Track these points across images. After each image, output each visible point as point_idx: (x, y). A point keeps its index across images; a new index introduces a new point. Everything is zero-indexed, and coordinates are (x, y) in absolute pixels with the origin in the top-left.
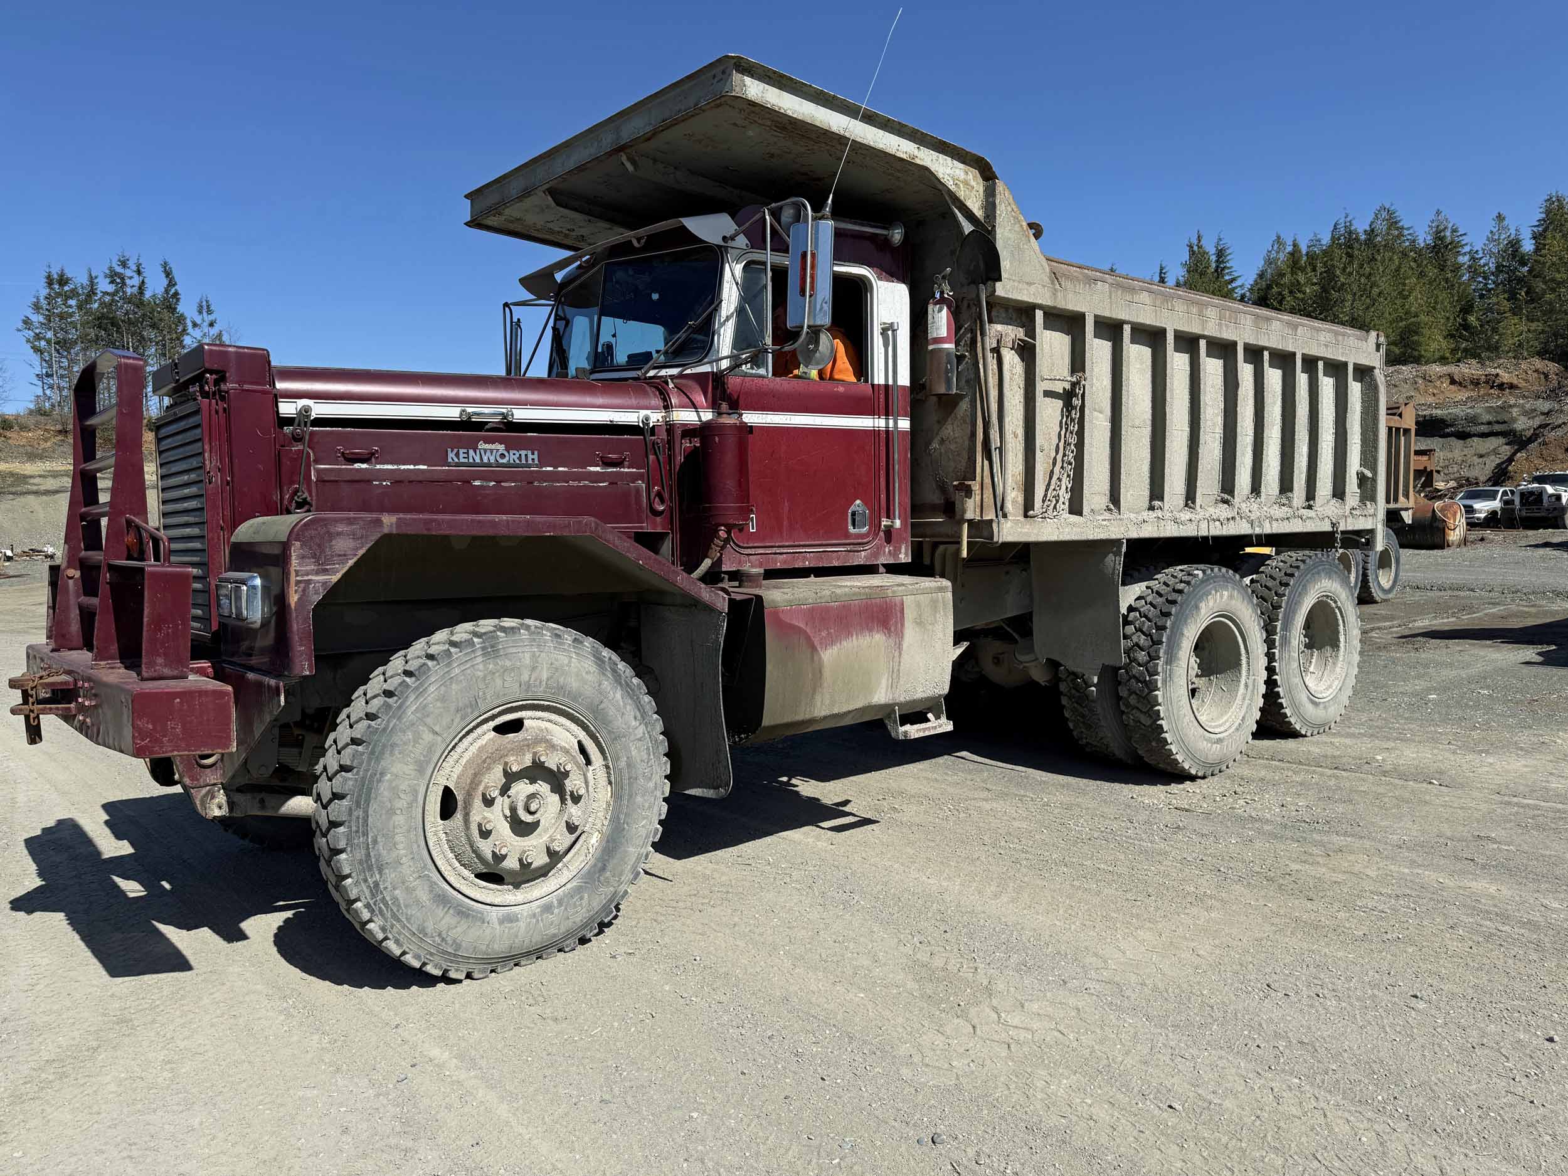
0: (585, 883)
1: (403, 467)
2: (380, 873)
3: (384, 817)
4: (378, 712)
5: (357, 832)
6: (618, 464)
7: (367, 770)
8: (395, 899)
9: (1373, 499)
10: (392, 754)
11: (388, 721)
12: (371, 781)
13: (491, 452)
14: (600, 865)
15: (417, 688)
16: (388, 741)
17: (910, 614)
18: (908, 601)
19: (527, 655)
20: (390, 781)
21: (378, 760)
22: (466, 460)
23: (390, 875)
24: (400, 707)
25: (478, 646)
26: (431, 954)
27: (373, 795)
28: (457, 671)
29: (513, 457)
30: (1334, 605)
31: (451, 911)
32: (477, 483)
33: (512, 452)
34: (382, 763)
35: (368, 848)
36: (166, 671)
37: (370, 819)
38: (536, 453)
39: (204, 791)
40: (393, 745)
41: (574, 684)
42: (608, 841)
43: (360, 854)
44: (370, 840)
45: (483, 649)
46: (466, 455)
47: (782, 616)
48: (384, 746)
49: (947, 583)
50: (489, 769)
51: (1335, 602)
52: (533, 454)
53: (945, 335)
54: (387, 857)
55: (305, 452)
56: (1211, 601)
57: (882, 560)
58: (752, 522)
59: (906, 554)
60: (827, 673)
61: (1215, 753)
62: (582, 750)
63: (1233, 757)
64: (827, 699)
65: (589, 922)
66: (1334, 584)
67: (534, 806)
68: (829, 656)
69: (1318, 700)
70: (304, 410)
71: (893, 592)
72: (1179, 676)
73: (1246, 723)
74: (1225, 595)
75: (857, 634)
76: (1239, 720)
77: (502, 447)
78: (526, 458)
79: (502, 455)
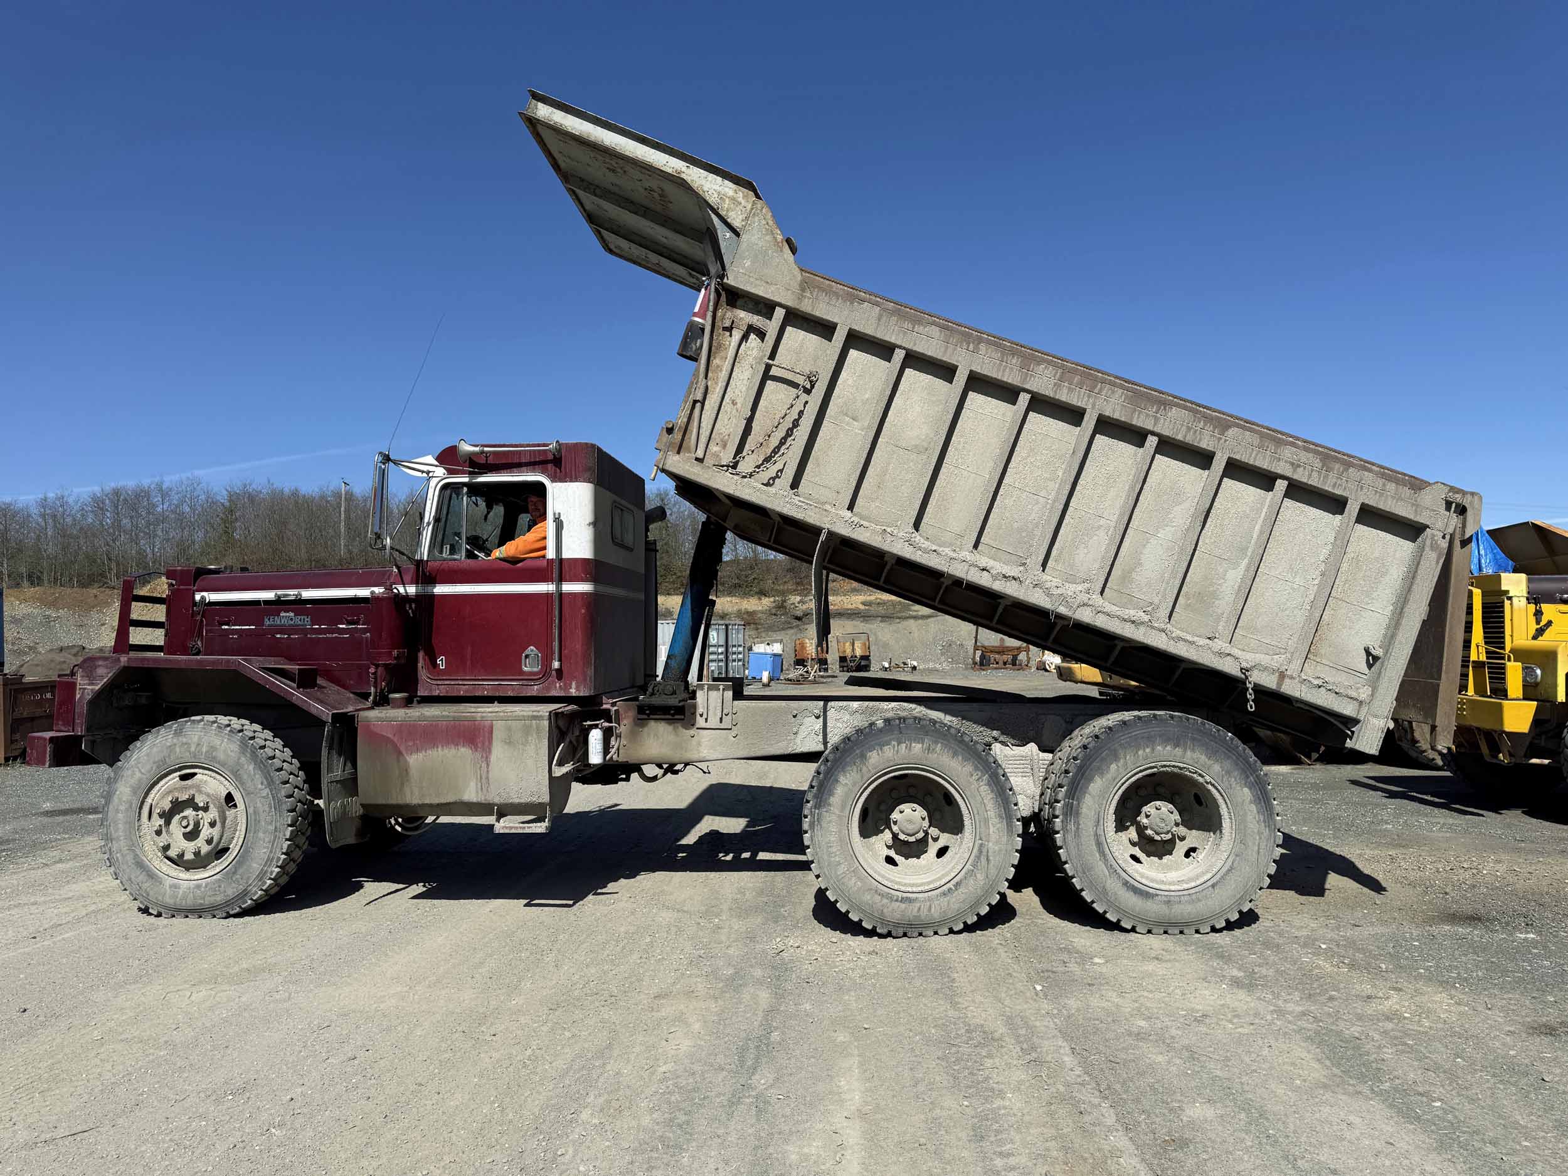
1: (244, 627)
6: (357, 623)
13: (287, 617)
17: (500, 735)
18: (499, 725)
22: (273, 623)
29: (298, 620)
32: (278, 636)
33: (297, 617)
38: (311, 617)
46: (274, 620)
47: (373, 727)
52: (309, 618)
55: (202, 621)
56: (889, 752)
57: (554, 693)
58: (441, 662)
59: (577, 689)
60: (413, 772)
61: (895, 912)
62: (229, 798)
63: (941, 923)
64: (416, 791)
65: (228, 903)
66: (1189, 753)
67: (184, 823)
68: (415, 760)
69: (1151, 891)
70: (203, 598)
71: (482, 717)
72: (830, 822)
73: (961, 890)
74: (917, 747)
75: (442, 746)
76: (950, 885)
77: (292, 614)
78: (305, 621)
79: (292, 619)
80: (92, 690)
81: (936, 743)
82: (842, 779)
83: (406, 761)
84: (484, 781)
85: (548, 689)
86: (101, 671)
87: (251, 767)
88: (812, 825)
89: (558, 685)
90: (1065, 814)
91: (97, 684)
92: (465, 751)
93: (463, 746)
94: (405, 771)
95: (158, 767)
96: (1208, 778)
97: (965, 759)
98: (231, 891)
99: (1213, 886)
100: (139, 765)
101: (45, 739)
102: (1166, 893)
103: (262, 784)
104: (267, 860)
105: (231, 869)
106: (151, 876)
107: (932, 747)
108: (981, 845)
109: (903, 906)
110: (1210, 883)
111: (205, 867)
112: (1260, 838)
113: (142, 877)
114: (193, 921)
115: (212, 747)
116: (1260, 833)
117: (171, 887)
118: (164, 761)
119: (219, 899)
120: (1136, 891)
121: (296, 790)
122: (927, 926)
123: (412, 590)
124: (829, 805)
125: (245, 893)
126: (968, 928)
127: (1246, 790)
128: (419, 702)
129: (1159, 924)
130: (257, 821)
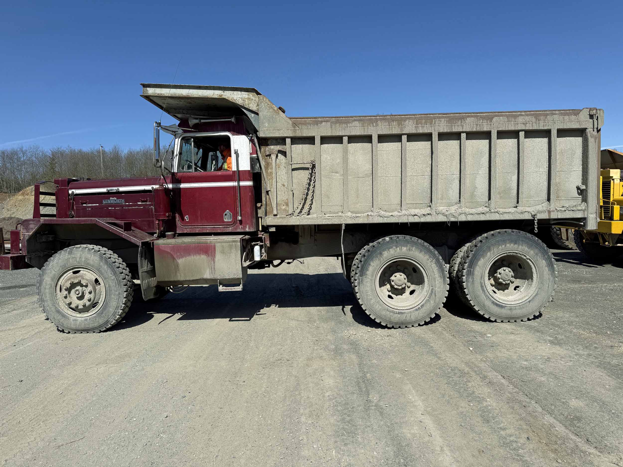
1: (93, 205)
6: (146, 201)
9: (586, 201)
13: (113, 200)
17: (218, 250)
18: (218, 245)
29: (118, 201)
32: (110, 208)
38: (124, 199)
46: (107, 201)
47: (161, 248)
53: (252, 152)
55: (73, 202)
56: (392, 251)
57: (239, 230)
58: (187, 218)
59: (249, 228)
60: (181, 266)
61: (396, 318)
62: (97, 281)
63: (415, 322)
64: (183, 275)
65: (100, 326)
66: (520, 247)
67: (77, 293)
68: (181, 261)
69: (504, 305)
70: (73, 192)
71: (211, 242)
72: (367, 282)
73: (424, 308)
74: (404, 249)
75: (193, 255)
76: (419, 306)
77: (116, 198)
78: (122, 201)
79: (115, 201)
80: (28, 235)
81: (413, 247)
82: (372, 263)
83: (177, 262)
84: (213, 269)
85: (236, 229)
86: (32, 226)
87: (106, 267)
88: (359, 283)
89: (240, 227)
90: (468, 275)
91: (31, 232)
92: (203, 257)
93: (203, 254)
94: (177, 266)
95: (62, 269)
96: (528, 257)
97: (425, 253)
98: (101, 321)
99: (529, 302)
100: (54, 268)
101: (8, 257)
102: (510, 306)
103: (111, 274)
104: (116, 307)
105: (100, 312)
106: (64, 316)
107: (411, 248)
108: (432, 289)
109: (399, 315)
110: (528, 301)
111: (88, 311)
112: (549, 281)
113: (60, 317)
114: (84, 335)
115: (87, 259)
116: (549, 279)
117: (73, 320)
118: (65, 265)
119: (96, 325)
120: (497, 305)
121: (126, 276)
122: (409, 323)
123: (170, 186)
124: (366, 275)
125: (107, 322)
126: (426, 323)
127: (544, 261)
128: (178, 236)
129: (506, 318)
130: (110, 291)
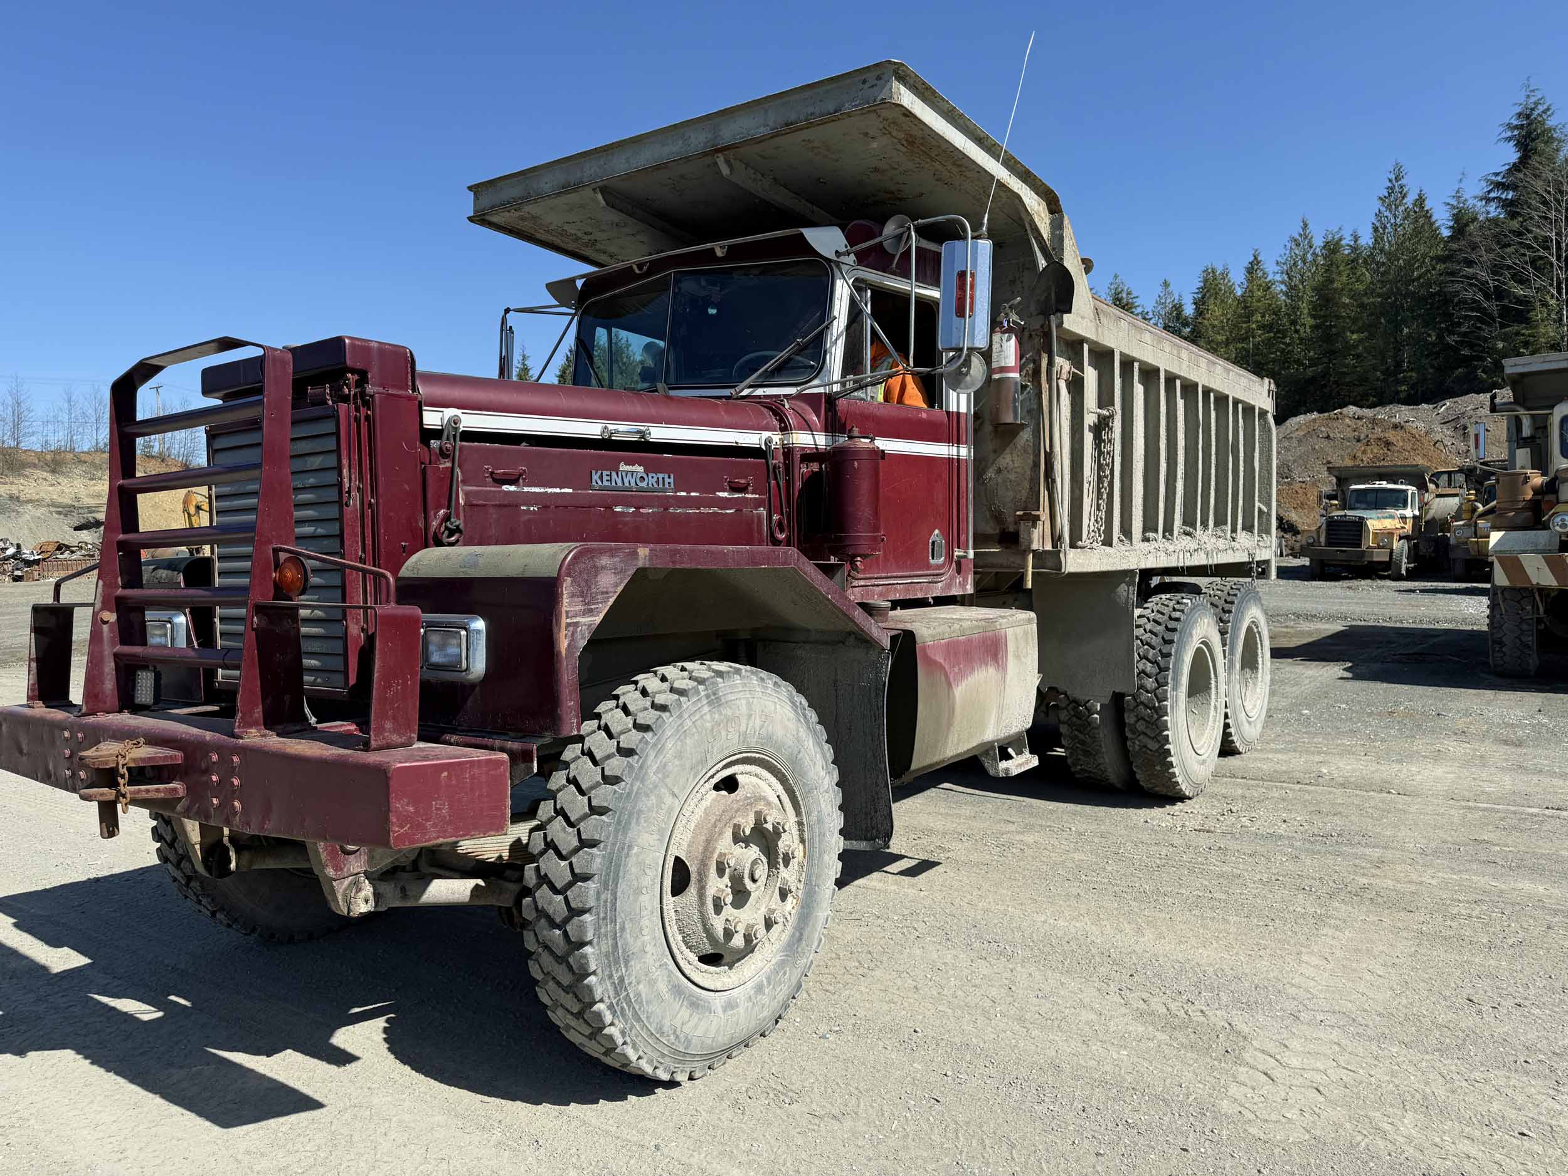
0: (786, 956)
1: (550, 490)
2: (626, 966)
3: (631, 898)
4: (622, 774)
5: (605, 918)
6: (743, 489)
7: (614, 844)
8: (639, 995)
9: (1268, 532)
10: (638, 823)
11: (632, 785)
12: (619, 858)
14: (797, 934)
15: (655, 745)
16: (634, 808)
17: (1011, 647)
18: (1010, 632)
19: (744, 702)
20: (637, 855)
21: (625, 834)
22: (608, 484)
23: (636, 966)
24: (641, 767)
25: (703, 693)
26: (663, 1055)
27: (621, 874)
28: (689, 723)
29: (651, 480)
30: (1256, 630)
31: (685, 1003)
32: (618, 509)
33: (650, 475)
34: (629, 835)
35: (615, 938)
36: (395, 738)
37: (618, 903)
38: (672, 476)
39: (346, 882)
40: (640, 812)
41: (779, 733)
42: (802, 907)
43: (606, 945)
44: (618, 927)
45: (707, 696)
46: (609, 478)
47: (928, 651)
48: (630, 815)
49: (1033, 615)
50: (720, 834)
51: (1257, 627)
52: (669, 477)
53: (1013, 364)
54: (634, 946)
55: (453, 471)
56: (1198, 629)
60: (958, 710)
67: (757, 872)
68: (960, 693)
70: (456, 420)
71: (1001, 624)
72: (1182, 701)
74: (1206, 622)
75: (978, 669)
77: (641, 469)
78: (663, 482)
79: (644, 478)
80: (589, 626)
81: (1210, 617)
82: (1185, 658)
83: (954, 695)
84: (1001, 710)
85: (949, 586)
86: (604, 581)
89: (957, 581)
90: (1229, 668)
91: (598, 612)
92: (992, 672)
93: (991, 665)
94: (952, 711)
107: (1210, 621)
118: (703, 761)
119: (783, 996)
125: (805, 970)
